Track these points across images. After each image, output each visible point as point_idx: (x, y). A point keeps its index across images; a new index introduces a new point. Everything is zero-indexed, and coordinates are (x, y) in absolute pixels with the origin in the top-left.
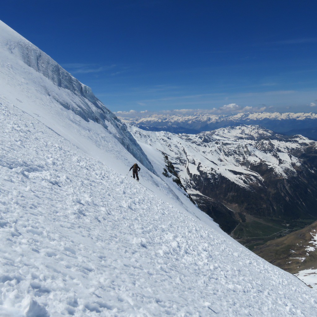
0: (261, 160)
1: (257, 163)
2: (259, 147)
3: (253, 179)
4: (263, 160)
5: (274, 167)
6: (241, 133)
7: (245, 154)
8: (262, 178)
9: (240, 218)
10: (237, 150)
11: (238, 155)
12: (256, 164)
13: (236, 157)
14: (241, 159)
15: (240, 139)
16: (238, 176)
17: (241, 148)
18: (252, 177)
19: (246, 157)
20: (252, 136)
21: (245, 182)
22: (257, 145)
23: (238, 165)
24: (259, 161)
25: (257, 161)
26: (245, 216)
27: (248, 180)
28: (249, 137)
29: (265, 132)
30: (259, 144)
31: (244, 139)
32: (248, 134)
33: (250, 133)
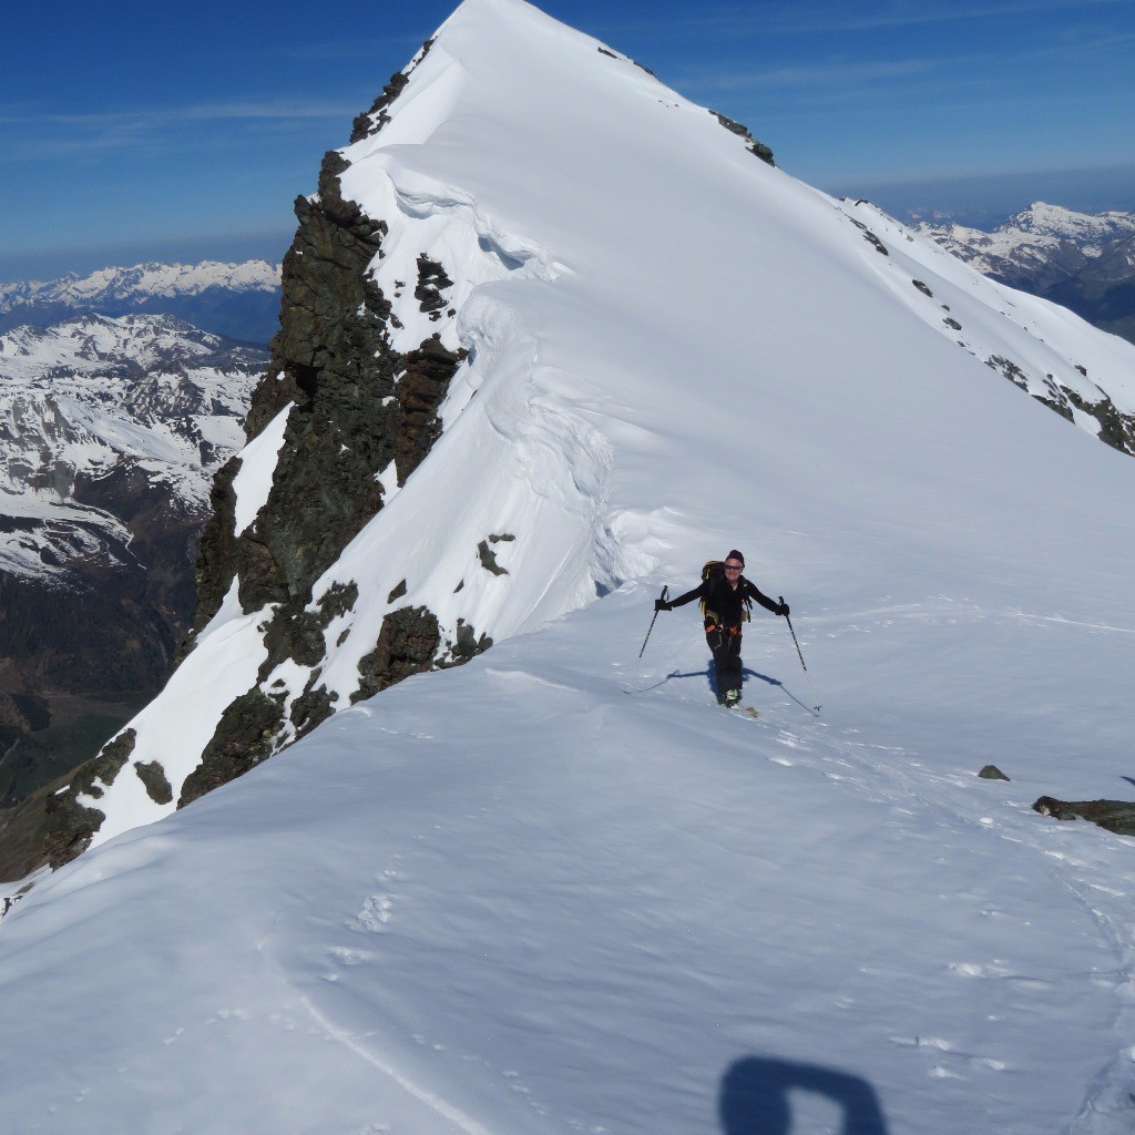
0: (121, 453)
1: (104, 467)
2: (139, 406)
3: (86, 541)
4: (131, 451)
5: (173, 479)
6: (83, 355)
7: (47, 438)
8: (124, 530)
9: (22, 717)
10: (10, 421)
11: (19, 442)
12: (100, 473)
13: (11, 455)
14: (34, 459)
15: (58, 376)
16: (18, 534)
17: (31, 408)
18: (81, 533)
19: (54, 451)
20: (132, 363)
21: (47, 556)
22: (134, 396)
23: (18, 488)
24: (111, 459)
25: (101, 463)
26: (46, 702)
27: (62, 549)
28: (116, 369)
29: (185, 343)
30: (142, 392)
31: (76, 377)
32: (111, 357)
33: (120, 349)
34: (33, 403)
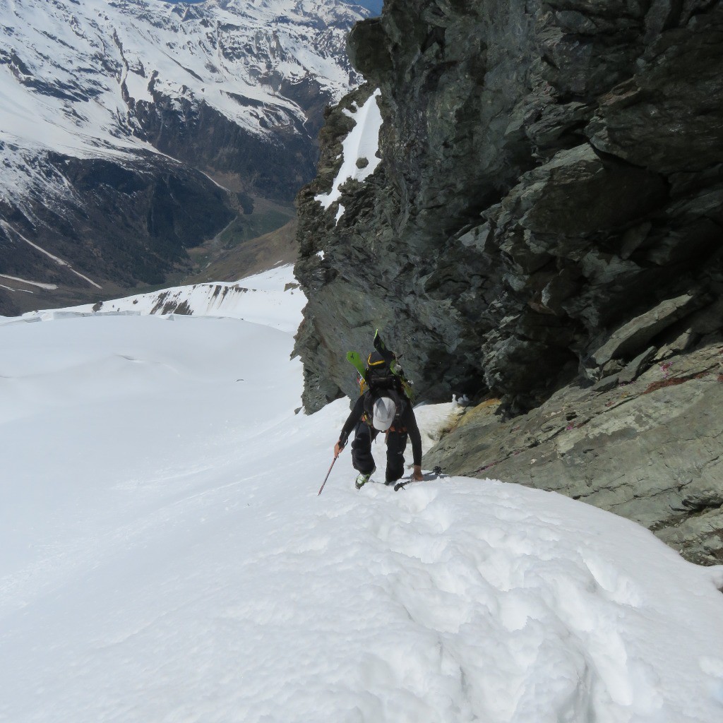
0: (308, 71)
1: (298, 78)
2: (321, 46)
3: (283, 118)
4: (312, 71)
5: (333, 90)
6: (295, 11)
7: (271, 56)
8: (303, 115)
9: (240, 206)
10: (253, 43)
11: (256, 56)
12: (295, 81)
13: (251, 63)
14: (262, 66)
15: (281, 22)
16: (250, 108)
17: (265, 38)
18: (281, 113)
19: (273, 64)
20: (320, 20)
21: (263, 123)
22: (319, 39)
23: (253, 82)
24: (302, 74)
25: (297, 75)
26: (252, 200)
27: (271, 120)
28: (311, 22)
29: (350, 12)
30: (324, 37)
31: (290, 23)
32: (310, 15)
33: (315, 11)
34: (266, 34)
